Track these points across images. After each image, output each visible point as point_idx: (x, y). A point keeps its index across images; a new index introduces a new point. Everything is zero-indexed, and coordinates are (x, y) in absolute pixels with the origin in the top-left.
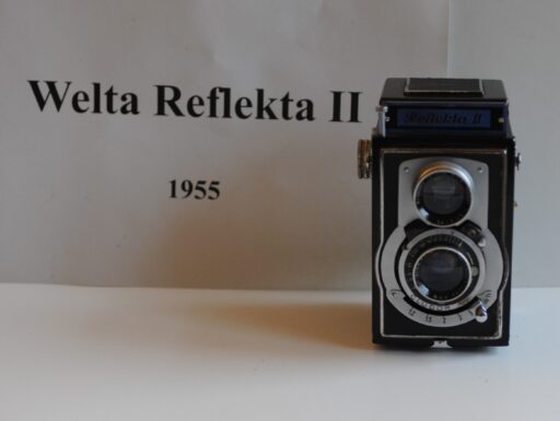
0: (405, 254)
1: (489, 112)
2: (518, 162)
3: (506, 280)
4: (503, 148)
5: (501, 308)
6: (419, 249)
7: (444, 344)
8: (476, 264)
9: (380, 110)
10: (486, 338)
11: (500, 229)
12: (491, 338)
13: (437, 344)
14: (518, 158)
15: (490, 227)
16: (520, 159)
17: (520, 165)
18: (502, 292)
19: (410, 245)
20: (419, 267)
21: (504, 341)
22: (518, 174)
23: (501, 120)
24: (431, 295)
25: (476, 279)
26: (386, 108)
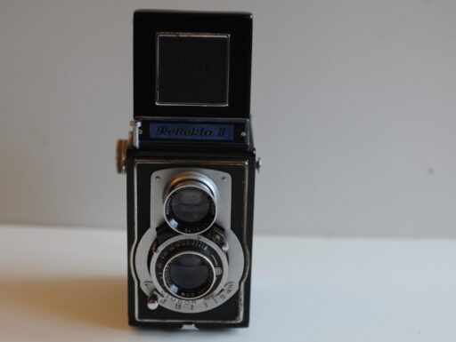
0: (156, 256)
1: (233, 127)
2: (258, 166)
3: (247, 274)
4: (245, 160)
5: (242, 297)
6: (169, 252)
7: (193, 327)
8: (220, 265)
9: (133, 124)
10: (229, 322)
11: (242, 229)
12: (234, 322)
13: (185, 327)
14: (258, 163)
15: (232, 228)
16: (260, 163)
17: (260, 169)
18: (243, 284)
19: (161, 248)
20: (169, 269)
21: (245, 324)
22: (258, 176)
23: (244, 134)
24: (179, 293)
25: (220, 278)
26: (139, 124)
